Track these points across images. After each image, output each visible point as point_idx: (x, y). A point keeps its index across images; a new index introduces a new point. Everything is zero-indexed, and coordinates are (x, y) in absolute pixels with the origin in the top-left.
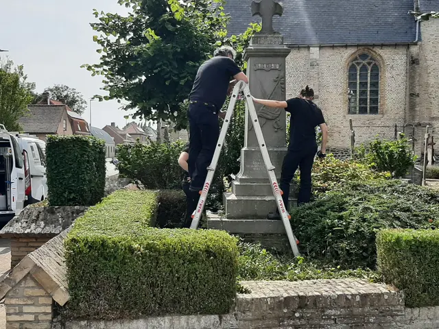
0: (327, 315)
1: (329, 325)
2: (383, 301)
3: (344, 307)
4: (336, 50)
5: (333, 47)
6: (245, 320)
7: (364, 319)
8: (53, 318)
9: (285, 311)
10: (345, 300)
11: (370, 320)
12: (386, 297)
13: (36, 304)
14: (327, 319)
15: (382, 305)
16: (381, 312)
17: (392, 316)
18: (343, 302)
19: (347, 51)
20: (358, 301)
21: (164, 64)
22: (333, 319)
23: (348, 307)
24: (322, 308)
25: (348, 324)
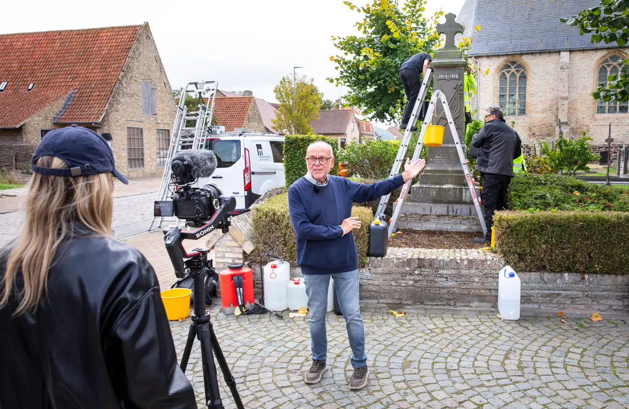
0: (440, 274)
1: (442, 281)
2: (486, 266)
3: (455, 269)
4: (587, 54)
5: (583, 50)
6: (376, 274)
7: (470, 278)
8: (244, 262)
9: (408, 269)
10: (455, 263)
11: (475, 280)
12: (489, 263)
13: (233, 252)
14: (441, 277)
15: (485, 269)
16: (484, 275)
17: (493, 278)
18: (453, 265)
19: (597, 54)
20: (466, 265)
21: (387, 76)
22: (445, 278)
23: (458, 269)
24: (436, 268)
25: (457, 281)
